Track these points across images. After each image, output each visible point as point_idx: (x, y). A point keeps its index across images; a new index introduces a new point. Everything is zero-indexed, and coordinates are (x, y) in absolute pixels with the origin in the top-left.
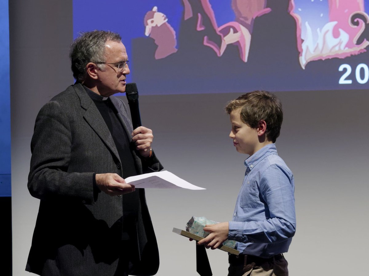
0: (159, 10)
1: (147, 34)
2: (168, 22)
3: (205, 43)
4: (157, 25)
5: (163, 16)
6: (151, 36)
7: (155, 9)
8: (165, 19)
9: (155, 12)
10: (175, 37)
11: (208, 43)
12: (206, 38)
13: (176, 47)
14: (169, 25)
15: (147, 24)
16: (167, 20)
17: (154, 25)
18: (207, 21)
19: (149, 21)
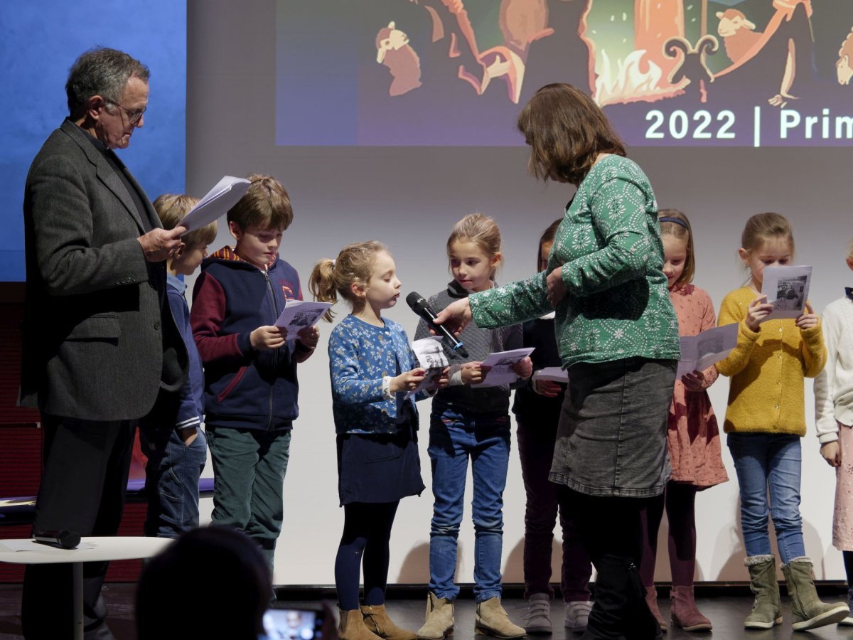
0: (397, 28)
1: (379, 60)
2: (409, 43)
3: (461, 76)
4: (393, 48)
5: (403, 36)
6: (384, 63)
7: (392, 25)
8: (405, 40)
9: (392, 29)
10: (419, 65)
11: (464, 75)
12: (461, 68)
13: (420, 80)
14: (410, 49)
15: (380, 47)
16: (408, 41)
17: (389, 47)
18: (463, 44)
19: (383, 42)
